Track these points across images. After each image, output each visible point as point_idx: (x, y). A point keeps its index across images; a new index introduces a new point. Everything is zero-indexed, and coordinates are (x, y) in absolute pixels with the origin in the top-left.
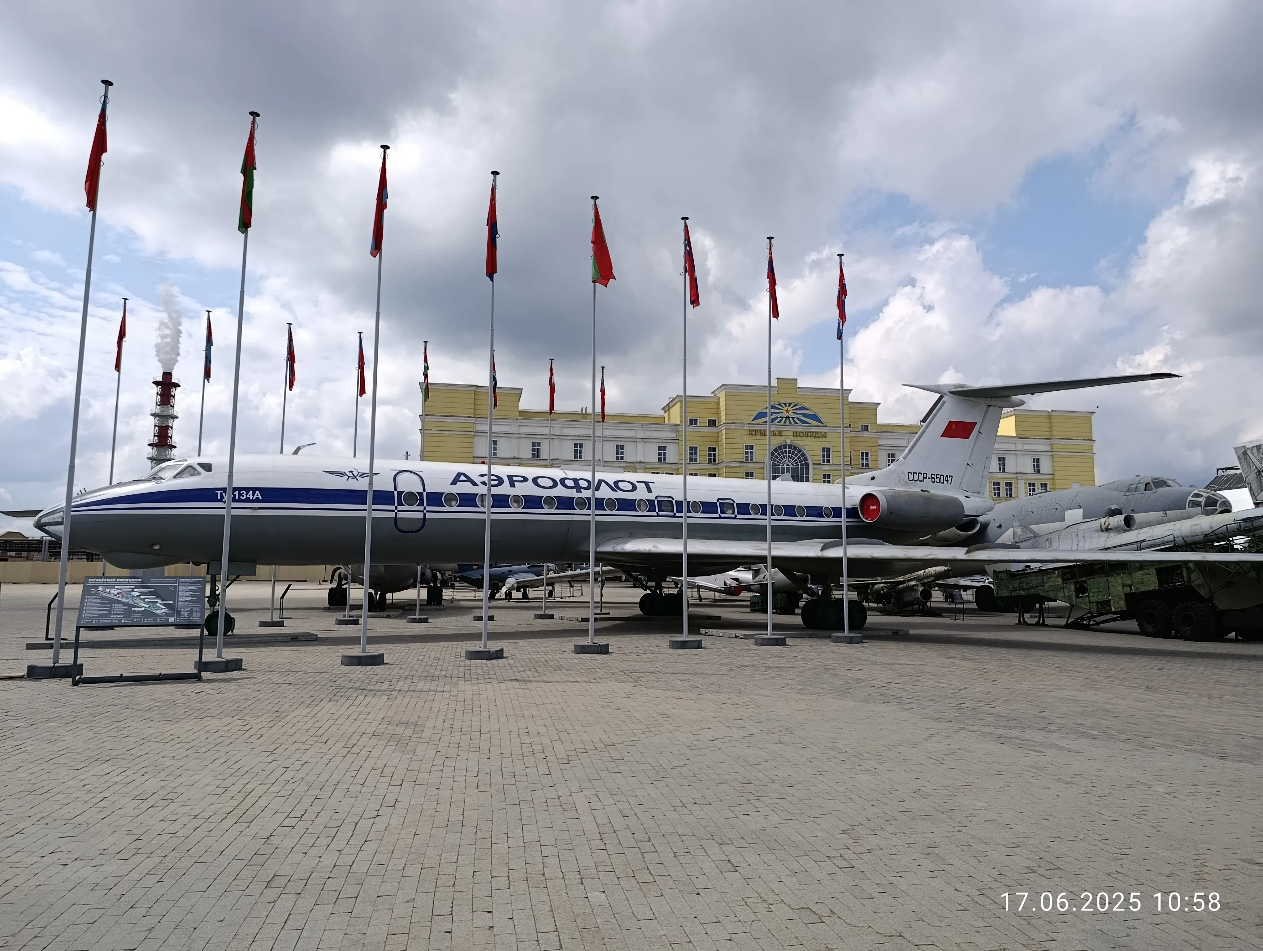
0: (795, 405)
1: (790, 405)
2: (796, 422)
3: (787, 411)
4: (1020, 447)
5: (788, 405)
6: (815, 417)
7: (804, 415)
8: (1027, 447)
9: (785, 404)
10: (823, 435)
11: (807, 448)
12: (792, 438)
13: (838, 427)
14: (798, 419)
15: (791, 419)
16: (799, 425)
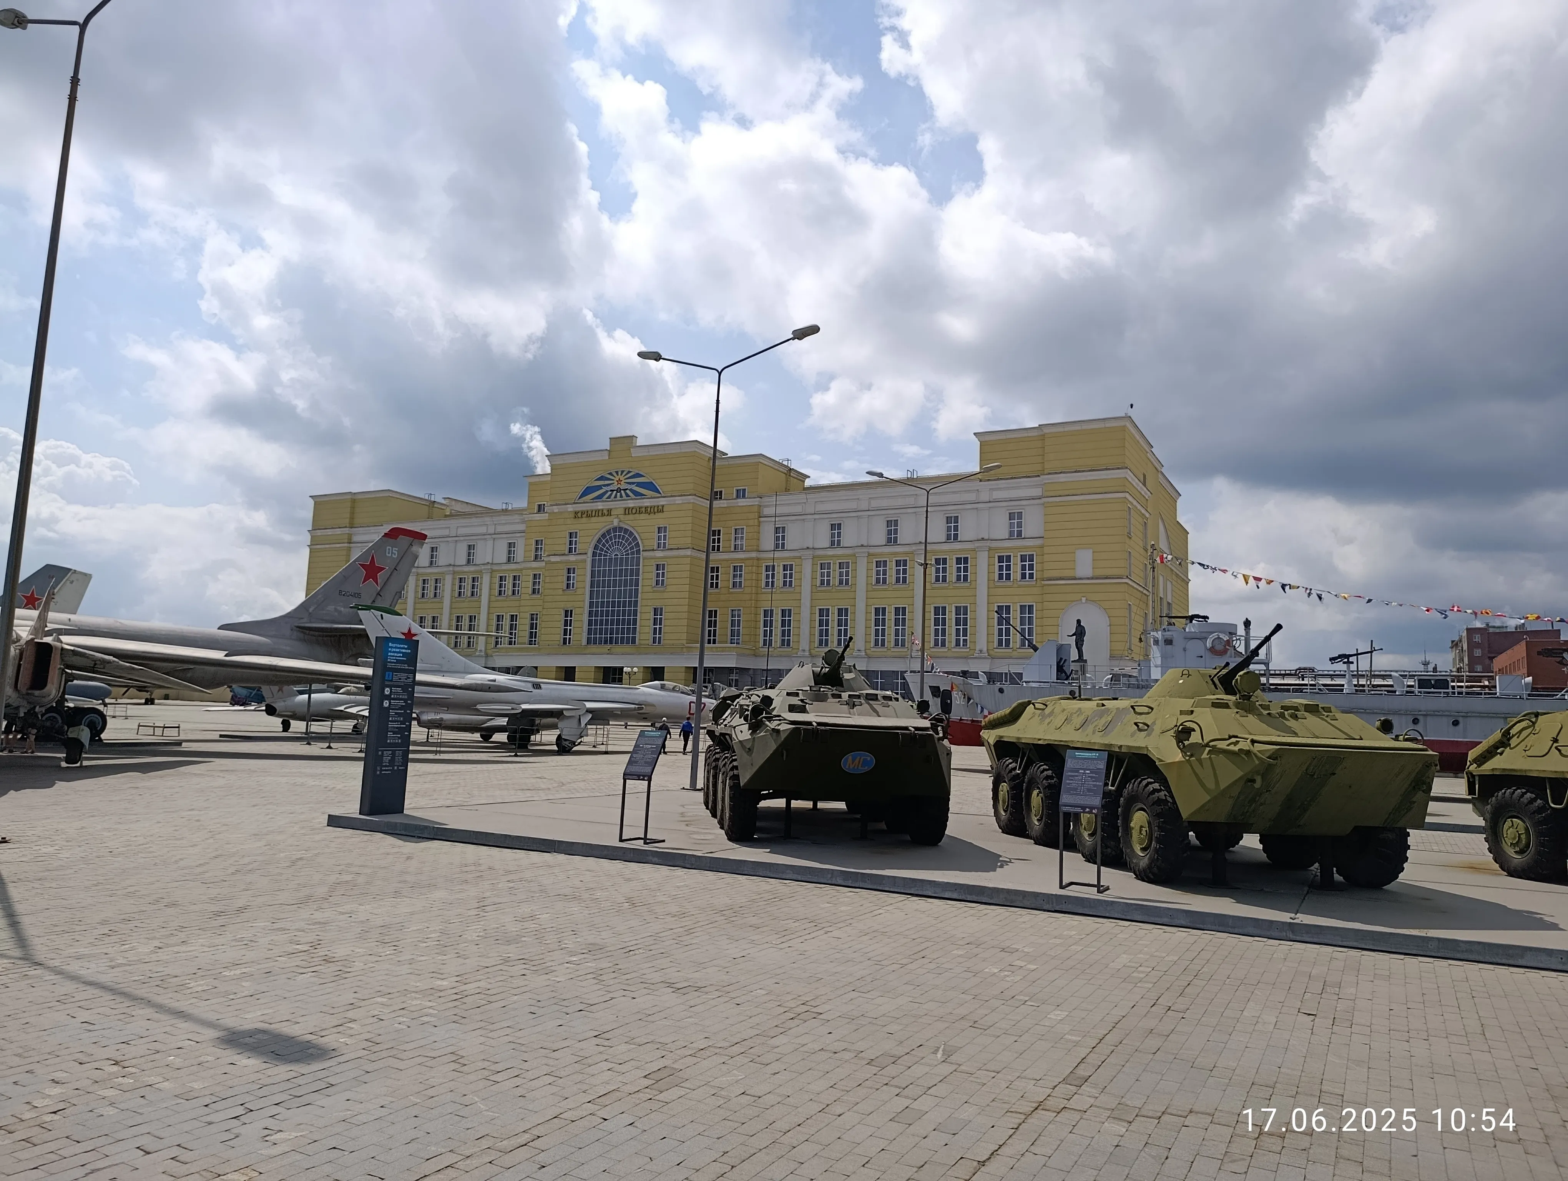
0: (629, 472)
1: (623, 472)
2: (628, 496)
3: (619, 481)
4: (985, 496)
5: (620, 473)
6: (650, 486)
7: (639, 485)
8: (998, 494)
9: (617, 473)
10: (660, 510)
11: (640, 530)
12: (622, 517)
13: (679, 496)
14: (631, 490)
15: (622, 491)
16: (632, 499)
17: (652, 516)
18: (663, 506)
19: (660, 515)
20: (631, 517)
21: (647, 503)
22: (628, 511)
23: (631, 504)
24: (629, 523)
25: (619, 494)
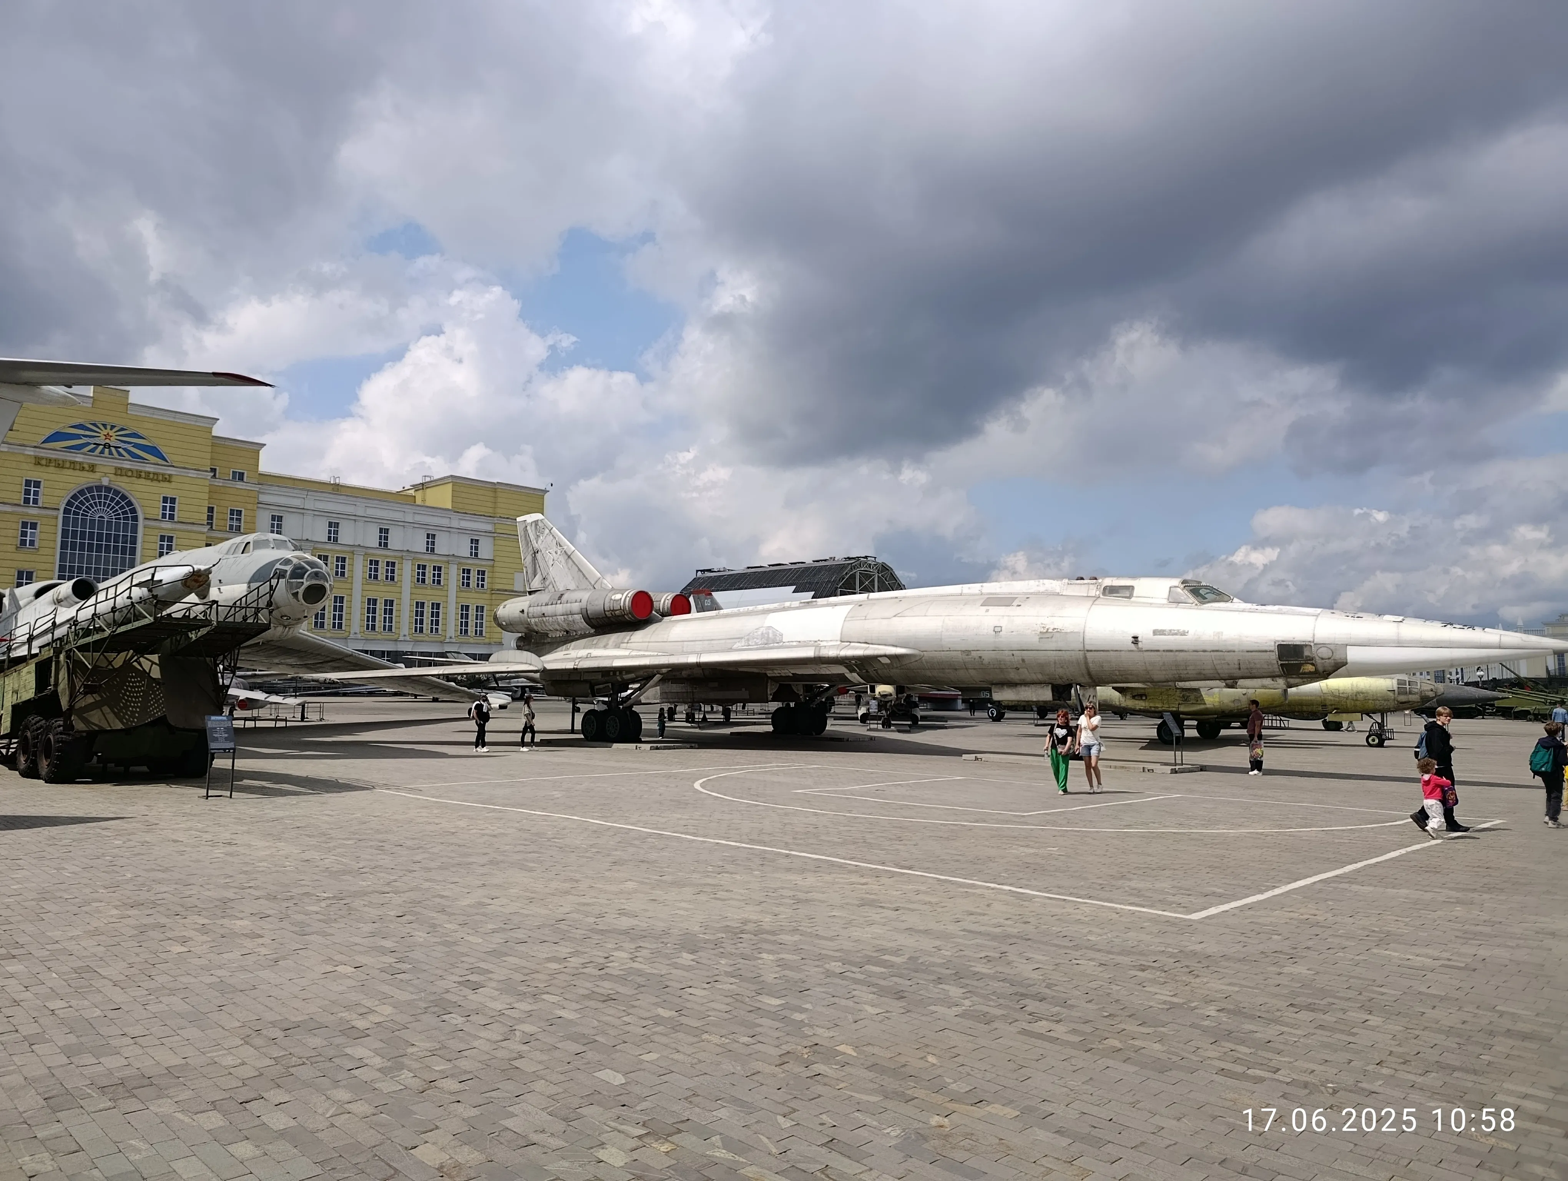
0: (122, 429)
1: (113, 427)
2: (120, 454)
3: (107, 436)
4: (455, 524)
5: (109, 427)
6: (154, 451)
7: (136, 446)
8: (464, 524)
9: (105, 426)
10: (168, 479)
11: (138, 495)
12: (113, 477)
13: (195, 470)
14: (125, 449)
15: (113, 449)
16: (126, 460)
17: (155, 483)
18: (170, 475)
19: (166, 484)
20: (125, 479)
21: (150, 468)
22: (120, 472)
23: (127, 465)
24: (123, 485)
25: (107, 450)
